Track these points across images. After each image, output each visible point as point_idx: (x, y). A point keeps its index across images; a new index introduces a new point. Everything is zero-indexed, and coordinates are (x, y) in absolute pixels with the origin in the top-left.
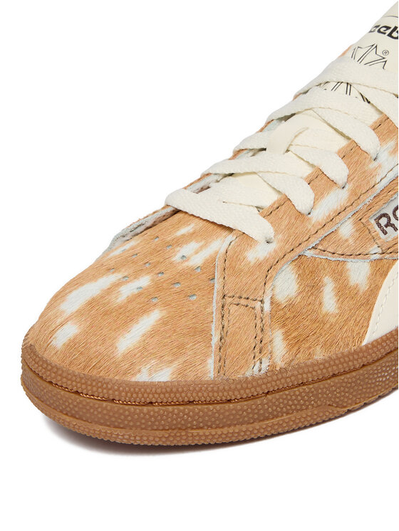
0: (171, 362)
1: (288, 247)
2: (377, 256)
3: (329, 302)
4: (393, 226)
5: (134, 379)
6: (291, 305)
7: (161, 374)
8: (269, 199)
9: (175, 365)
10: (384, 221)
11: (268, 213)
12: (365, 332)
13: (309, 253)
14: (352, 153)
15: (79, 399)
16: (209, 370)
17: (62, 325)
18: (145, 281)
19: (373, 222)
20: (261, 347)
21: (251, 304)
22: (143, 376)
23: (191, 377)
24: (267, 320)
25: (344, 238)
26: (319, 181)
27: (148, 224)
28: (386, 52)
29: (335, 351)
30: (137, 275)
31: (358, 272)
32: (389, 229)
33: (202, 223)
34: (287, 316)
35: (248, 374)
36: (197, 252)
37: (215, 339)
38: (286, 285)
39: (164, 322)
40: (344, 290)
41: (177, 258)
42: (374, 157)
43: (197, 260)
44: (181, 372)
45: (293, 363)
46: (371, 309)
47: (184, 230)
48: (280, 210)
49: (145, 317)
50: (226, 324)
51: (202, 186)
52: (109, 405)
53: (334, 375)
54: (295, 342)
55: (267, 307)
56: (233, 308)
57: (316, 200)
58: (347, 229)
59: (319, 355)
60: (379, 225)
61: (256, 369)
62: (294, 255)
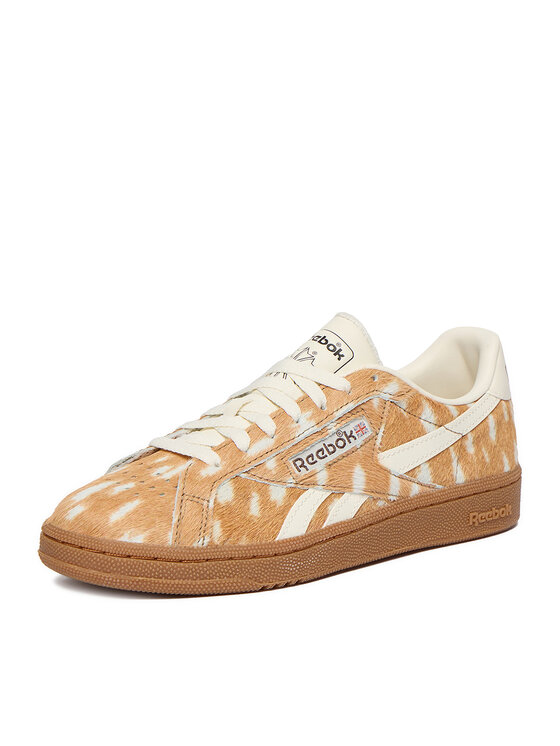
0: (145, 531)
1: (229, 470)
2: (293, 485)
3: (255, 508)
4: (305, 467)
5: (120, 540)
6: (228, 505)
7: (137, 538)
8: (219, 441)
9: (147, 534)
10: (299, 463)
11: (217, 449)
12: (278, 533)
13: (243, 476)
14: (280, 416)
15: (82, 551)
16: (170, 539)
17: (73, 507)
18: (131, 485)
19: (291, 461)
20: (204, 529)
21: (200, 501)
22: (125, 538)
23: (156, 543)
24: (211, 512)
25: (269, 469)
26: (255, 432)
27: (136, 458)
28: (315, 353)
29: (255, 542)
30: (125, 482)
31: (278, 494)
32: (302, 469)
33: (172, 456)
34: (225, 513)
35: (195, 545)
36: (168, 471)
37: (175, 520)
38: (226, 493)
39: (142, 506)
40: (265, 503)
41: (154, 474)
42: (296, 420)
43: (167, 476)
44: (151, 538)
45: (226, 544)
46: (283, 518)
47: (160, 460)
48: (227, 447)
49: (129, 503)
50: (183, 511)
51: (175, 435)
52: (102, 556)
53: (254, 557)
54: (229, 530)
55: (211, 504)
56: (188, 503)
57: (252, 443)
58: (271, 464)
59: (244, 541)
60: (295, 465)
61: (200, 543)
62: (234, 475)
